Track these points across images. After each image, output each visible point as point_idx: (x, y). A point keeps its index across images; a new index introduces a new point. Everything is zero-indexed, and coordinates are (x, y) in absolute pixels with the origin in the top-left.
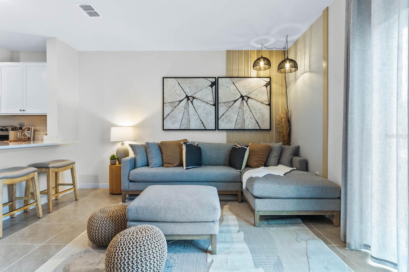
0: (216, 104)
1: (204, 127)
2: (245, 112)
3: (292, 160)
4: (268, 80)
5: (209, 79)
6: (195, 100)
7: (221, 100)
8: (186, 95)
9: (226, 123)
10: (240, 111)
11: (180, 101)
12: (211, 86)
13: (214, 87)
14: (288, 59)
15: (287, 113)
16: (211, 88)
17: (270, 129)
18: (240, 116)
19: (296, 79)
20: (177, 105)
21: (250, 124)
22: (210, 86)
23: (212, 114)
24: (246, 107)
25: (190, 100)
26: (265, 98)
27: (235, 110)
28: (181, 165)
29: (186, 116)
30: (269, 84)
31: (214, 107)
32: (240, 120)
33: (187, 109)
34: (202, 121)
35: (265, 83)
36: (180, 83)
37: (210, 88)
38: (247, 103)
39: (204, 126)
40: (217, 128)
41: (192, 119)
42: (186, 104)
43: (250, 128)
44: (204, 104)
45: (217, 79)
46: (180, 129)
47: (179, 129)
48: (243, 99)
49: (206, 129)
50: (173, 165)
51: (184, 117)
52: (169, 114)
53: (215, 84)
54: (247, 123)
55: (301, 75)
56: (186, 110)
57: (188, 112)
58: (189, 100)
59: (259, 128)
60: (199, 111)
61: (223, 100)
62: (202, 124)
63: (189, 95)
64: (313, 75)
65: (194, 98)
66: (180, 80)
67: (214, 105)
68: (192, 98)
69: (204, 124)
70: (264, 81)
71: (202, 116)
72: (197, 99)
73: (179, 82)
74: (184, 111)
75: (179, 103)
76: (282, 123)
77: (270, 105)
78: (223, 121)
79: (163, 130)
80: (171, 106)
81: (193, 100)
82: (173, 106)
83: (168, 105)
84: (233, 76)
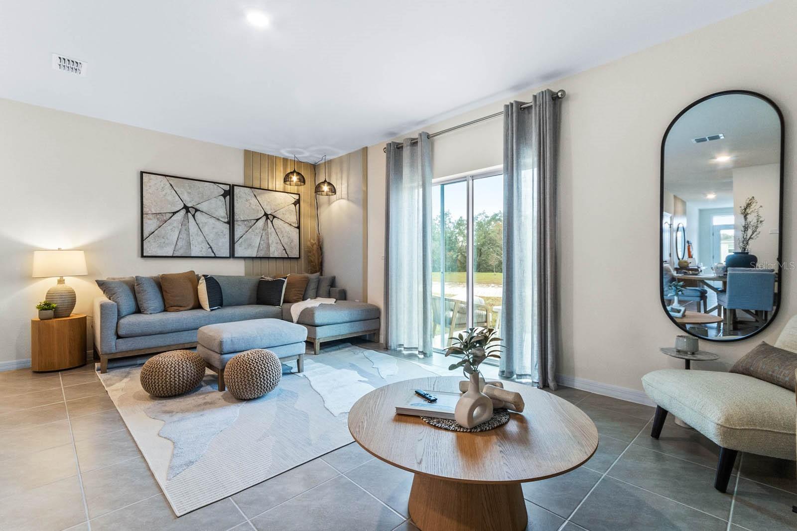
0: (231, 222)
1: (213, 254)
2: (270, 235)
3: (329, 292)
4: (297, 197)
5: (220, 185)
6: (198, 214)
7: (238, 217)
8: (184, 204)
9: (245, 248)
10: (264, 234)
11: (174, 213)
12: (224, 196)
13: (228, 197)
14: (325, 181)
15: (319, 240)
16: (223, 199)
17: (300, 258)
18: (263, 240)
19: (330, 203)
20: (168, 218)
21: (276, 251)
22: (221, 195)
23: (225, 235)
24: (271, 228)
25: (190, 212)
26: (293, 219)
27: (257, 231)
28: (198, 306)
29: (184, 236)
30: (297, 202)
31: (228, 226)
32: (264, 245)
33: (185, 225)
34: (209, 245)
35: (293, 201)
36: (173, 185)
37: (222, 198)
38: (272, 223)
39: (213, 252)
40: (232, 255)
41: (193, 242)
42: (184, 218)
43: (276, 255)
44: (213, 221)
45: (232, 187)
46: (174, 255)
47: (171, 255)
48: (267, 218)
49: (217, 256)
50: (185, 307)
51: (181, 238)
52: (153, 232)
53: (229, 193)
54: (272, 249)
55: (337, 200)
56: (184, 228)
57: (188, 230)
58: (189, 213)
59: (286, 256)
60: (206, 230)
61: (242, 217)
62: (210, 249)
63: (189, 205)
64: (352, 205)
65: (197, 210)
66: (173, 181)
67: (228, 223)
68: (194, 210)
69: (213, 249)
70: (292, 198)
71: (211, 237)
72: (203, 212)
73: (172, 183)
74: (181, 229)
75: (172, 216)
76: (313, 250)
77: (299, 227)
78: (240, 245)
79: (143, 256)
80: (158, 219)
81: (195, 212)
82: (160, 220)
83: (151, 218)
84: (254, 186)
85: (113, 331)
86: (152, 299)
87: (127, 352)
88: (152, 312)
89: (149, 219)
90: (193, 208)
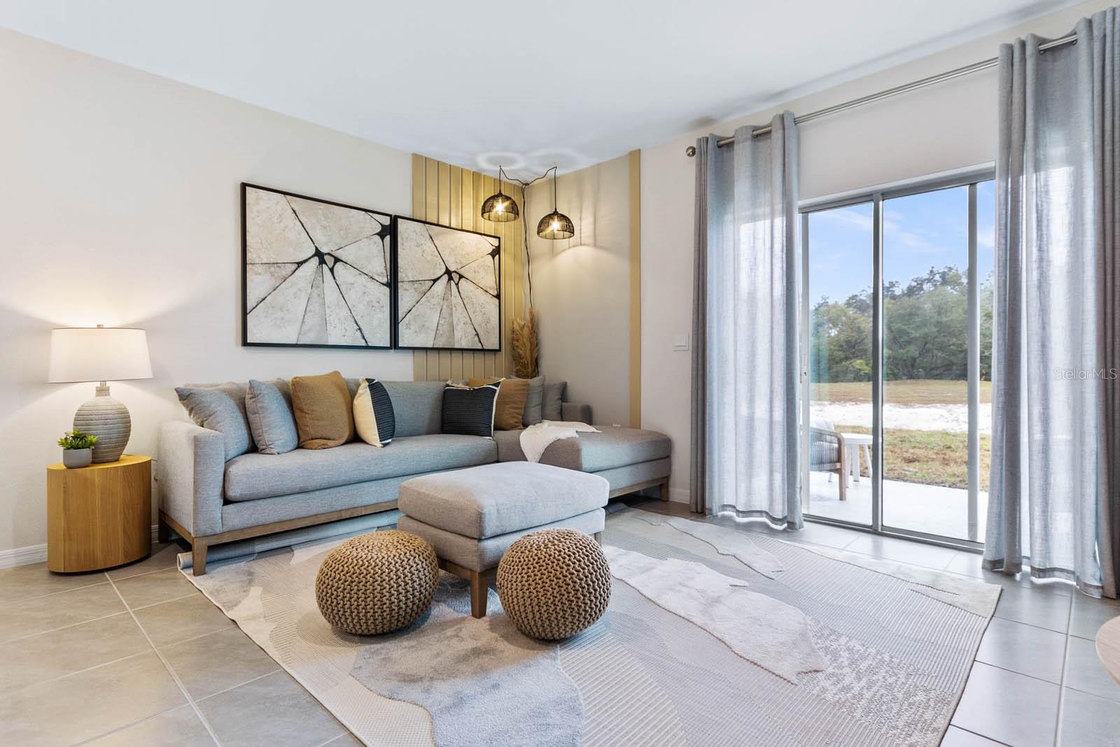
0: (393, 284)
1: (364, 341)
2: (454, 309)
3: (561, 409)
4: (495, 242)
5: (375, 216)
6: (339, 266)
7: (404, 275)
8: (316, 248)
9: (416, 332)
10: (444, 307)
11: (300, 264)
12: (382, 235)
13: (388, 238)
14: (556, 213)
15: (532, 320)
16: (380, 240)
17: (500, 350)
18: (444, 318)
20: (289, 272)
21: (463, 339)
22: (377, 234)
23: (383, 307)
24: (456, 297)
25: (326, 264)
26: (490, 281)
27: (434, 301)
29: (315, 306)
30: (496, 252)
31: (387, 290)
32: (444, 328)
33: (318, 287)
34: (358, 325)
35: (490, 249)
36: (297, 212)
37: (378, 238)
38: (458, 288)
39: (364, 338)
40: (395, 344)
41: (331, 318)
42: (316, 273)
43: (464, 345)
44: (363, 279)
45: (394, 219)
46: (299, 343)
47: (294, 342)
48: (451, 279)
49: (370, 344)
51: (310, 311)
52: (264, 299)
53: (390, 231)
54: (458, 334)
56: (316, 291)
57: (322, 296)
58: (324, 265)
59: (479, 347)
60: (352, 296)
61: (410, 275)
62: (359, 331)
63: (324, 250)
64: (604, 255)
65: (337, 260)
66: (298, 204)
67: (388, 285)
68: (333, 260)
69: (364, 331)
70: (488, 244)
71: (360, 310)
72: (346, 263)
73: (295, 209)
74: (310, 294)
75: (297, 269)
76: (523, 336)
77: (498, 296)
78: (408, 325)
79: (245, 343)
80: (272, 274)
81: (335, 264)
82: (276, 275)
83: (260, 271)
84: (428, 221)
85: (218, 490)
86: (278, 427)
87: (242, 530)
88: (280, 451)
89: (256, 274)
90: (332, 256)
